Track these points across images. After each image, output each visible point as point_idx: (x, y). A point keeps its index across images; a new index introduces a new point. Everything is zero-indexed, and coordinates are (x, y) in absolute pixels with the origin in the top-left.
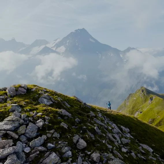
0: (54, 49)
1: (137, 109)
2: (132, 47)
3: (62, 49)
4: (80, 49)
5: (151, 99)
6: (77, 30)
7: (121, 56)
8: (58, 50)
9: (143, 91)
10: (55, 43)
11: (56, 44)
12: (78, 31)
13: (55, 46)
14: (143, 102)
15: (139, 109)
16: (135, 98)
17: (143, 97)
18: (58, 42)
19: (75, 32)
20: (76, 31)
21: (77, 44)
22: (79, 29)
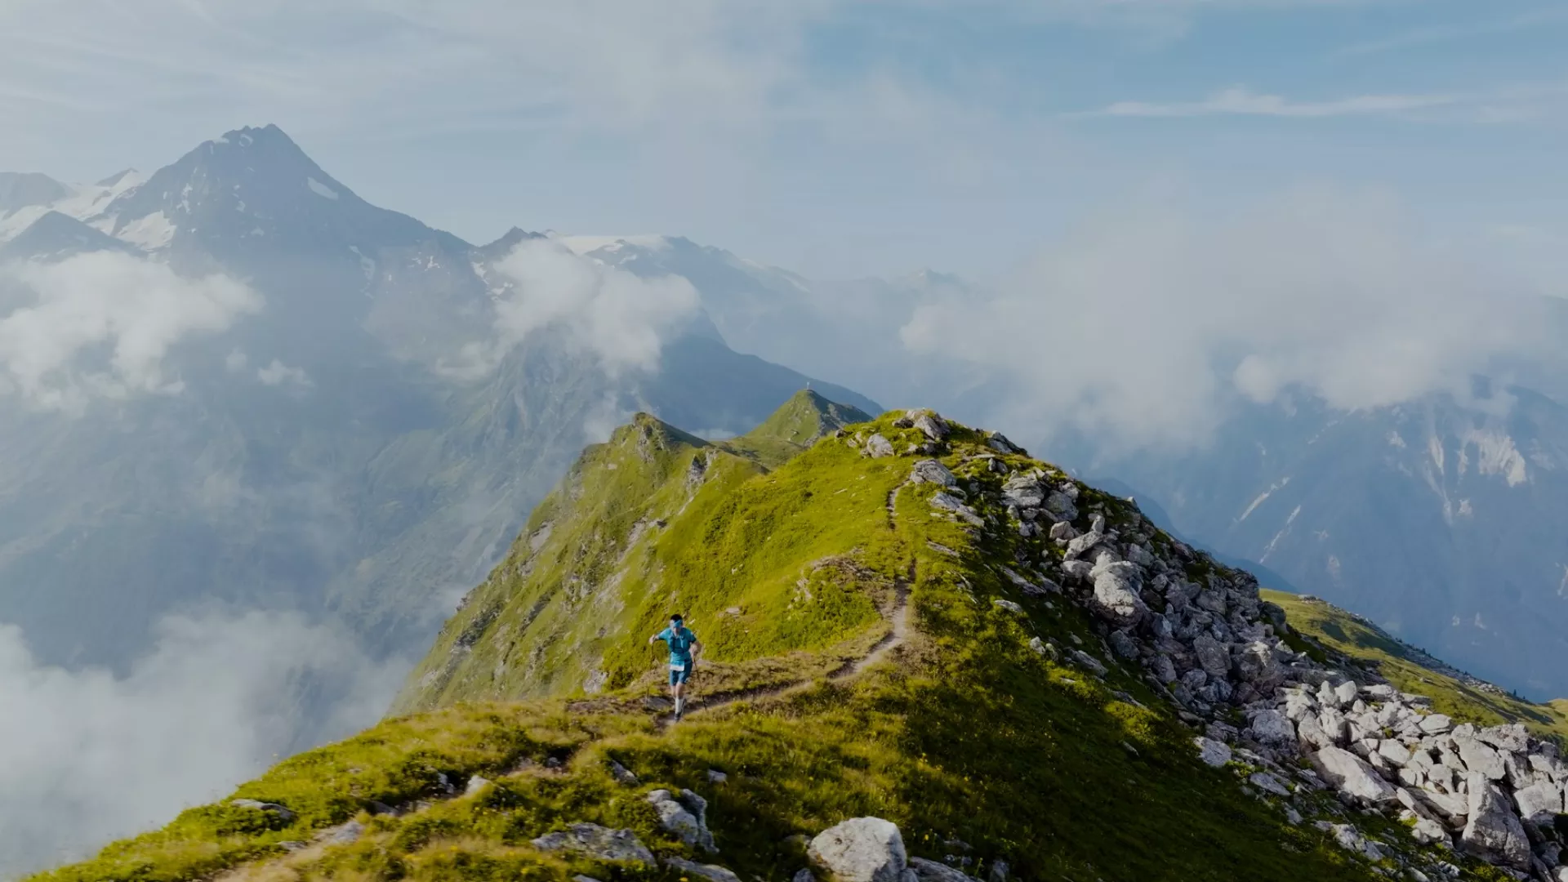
0: (107, 227)
1: (637, 511)
2: (528, 230)
3: (157, 227)
4: (259, 231)
5: (699, 464)
6: (233, 132)
7: (479, 270)
8: (132, 232)
9: (649, 432)
10: (106, 194)
11: (119, 201)
12: (243, 136)
13: (109, 210)
14: (656, 480)
15: (647, 509)
16: (614, 462)
17: (652, 459)
18: (129, 191)
19: (225, 141)
20: (232, 135)
21: (242, 207)
22: (246, 130)
